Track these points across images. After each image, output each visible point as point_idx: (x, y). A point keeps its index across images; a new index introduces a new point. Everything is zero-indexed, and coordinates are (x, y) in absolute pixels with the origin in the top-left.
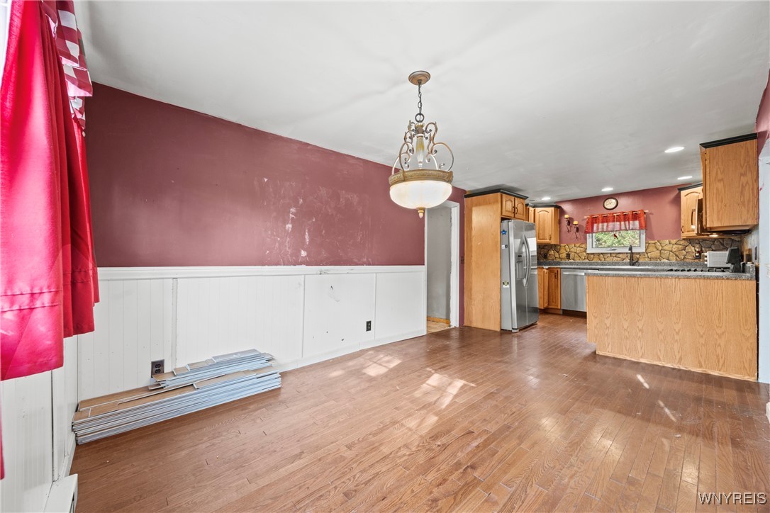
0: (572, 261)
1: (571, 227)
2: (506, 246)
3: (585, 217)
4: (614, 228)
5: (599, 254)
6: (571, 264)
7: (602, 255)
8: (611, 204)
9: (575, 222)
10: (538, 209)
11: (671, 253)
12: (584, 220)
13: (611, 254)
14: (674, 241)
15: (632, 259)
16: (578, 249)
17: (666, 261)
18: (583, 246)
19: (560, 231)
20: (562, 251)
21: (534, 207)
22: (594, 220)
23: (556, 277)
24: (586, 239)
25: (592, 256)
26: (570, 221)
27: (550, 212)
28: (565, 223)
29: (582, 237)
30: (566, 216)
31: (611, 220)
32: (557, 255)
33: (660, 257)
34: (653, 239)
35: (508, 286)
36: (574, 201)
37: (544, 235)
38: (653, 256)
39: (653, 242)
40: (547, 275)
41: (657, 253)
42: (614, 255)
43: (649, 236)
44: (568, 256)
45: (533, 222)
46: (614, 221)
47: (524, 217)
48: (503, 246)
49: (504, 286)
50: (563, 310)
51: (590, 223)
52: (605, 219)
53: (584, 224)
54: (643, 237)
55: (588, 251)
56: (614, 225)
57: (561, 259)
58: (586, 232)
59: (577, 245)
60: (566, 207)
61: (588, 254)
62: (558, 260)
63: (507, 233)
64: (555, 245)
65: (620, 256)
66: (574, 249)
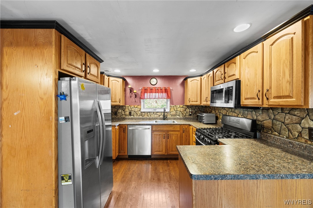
0: (132, 117)
1: (132, 94)
2: (67, 119)
3: (141, 88)
4: (155, 97)
5: (148, 112)
6: (132, 119)
7: (149, 113)
8: (154, 81)
9: (135, 91)
10: (111, 78)
11: (181, 113)
12: (139, 90)
13: (153, 112)
14: (181, 106)
15: (164, 116)
16: (136, 109)
17: (179, 117)
18: (139, 107)
19: (125, 97)
20: (127, 110)
21: (108, 76)
22: (145, 90)
23: (124, 131)
24: (140, 102)
25: (144, 114)
26: (131, 90)
27: (120, 82)
28: (128, 91)
29: (138, 101)
30: (130, 86)
31: (154, 91)
32: (123, 113)
33: (175, 115)
34: (173, 104)
35: (70, 183)
36: (134, 77)
37: (115, 99)
38: (173, 114)
39: (173, 106)
40: (118, 131)
41: (174, 113)
42: (155, 113)
43: (172, 103)
44: (130, 114)
45: (107, 86)
46: (155, 92)
47: (99, 81)
48: (62, 119)
49: (64, 183)
50: (129, 155)
51: (143, 93)
52: (151, 91)
53: (139, 92)
54: (169, 103)
55: (142, 111)
56: (155, 95)
57: (126, 115)
58: (141, 98)
59: (136, 106)
60: (129, 80)
61: (141, 112)
62: (124, 116)
63: (68, 98)
64: (122, 106)
65: (158, 113)
66: (134, 109)
